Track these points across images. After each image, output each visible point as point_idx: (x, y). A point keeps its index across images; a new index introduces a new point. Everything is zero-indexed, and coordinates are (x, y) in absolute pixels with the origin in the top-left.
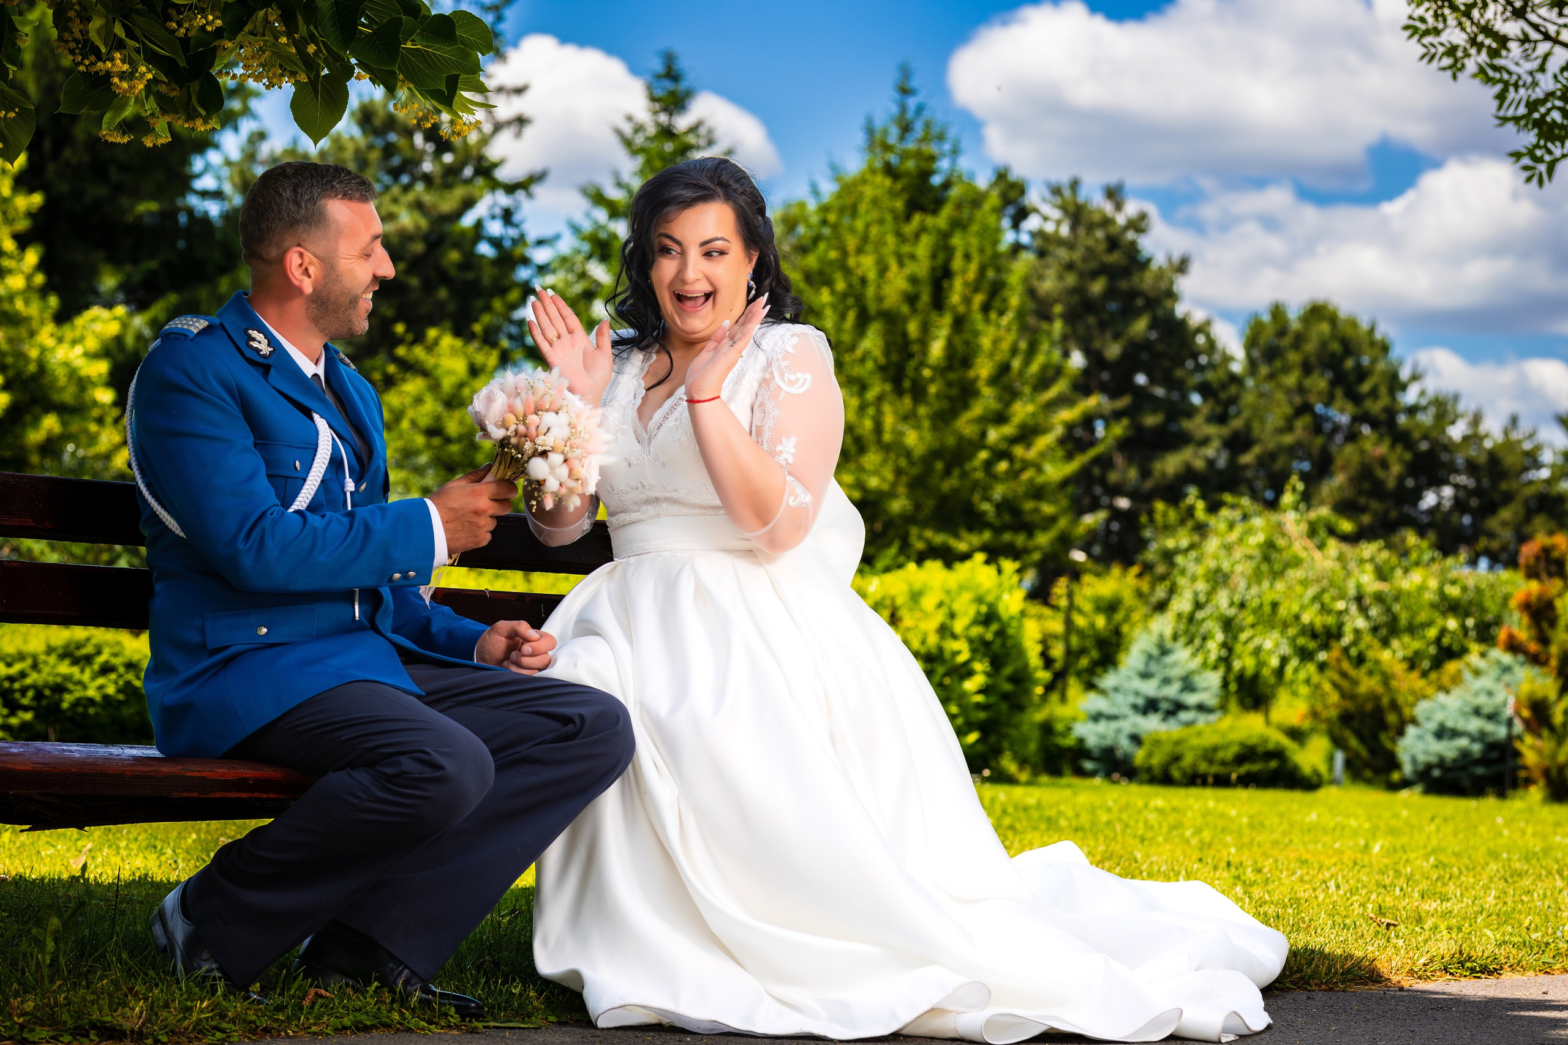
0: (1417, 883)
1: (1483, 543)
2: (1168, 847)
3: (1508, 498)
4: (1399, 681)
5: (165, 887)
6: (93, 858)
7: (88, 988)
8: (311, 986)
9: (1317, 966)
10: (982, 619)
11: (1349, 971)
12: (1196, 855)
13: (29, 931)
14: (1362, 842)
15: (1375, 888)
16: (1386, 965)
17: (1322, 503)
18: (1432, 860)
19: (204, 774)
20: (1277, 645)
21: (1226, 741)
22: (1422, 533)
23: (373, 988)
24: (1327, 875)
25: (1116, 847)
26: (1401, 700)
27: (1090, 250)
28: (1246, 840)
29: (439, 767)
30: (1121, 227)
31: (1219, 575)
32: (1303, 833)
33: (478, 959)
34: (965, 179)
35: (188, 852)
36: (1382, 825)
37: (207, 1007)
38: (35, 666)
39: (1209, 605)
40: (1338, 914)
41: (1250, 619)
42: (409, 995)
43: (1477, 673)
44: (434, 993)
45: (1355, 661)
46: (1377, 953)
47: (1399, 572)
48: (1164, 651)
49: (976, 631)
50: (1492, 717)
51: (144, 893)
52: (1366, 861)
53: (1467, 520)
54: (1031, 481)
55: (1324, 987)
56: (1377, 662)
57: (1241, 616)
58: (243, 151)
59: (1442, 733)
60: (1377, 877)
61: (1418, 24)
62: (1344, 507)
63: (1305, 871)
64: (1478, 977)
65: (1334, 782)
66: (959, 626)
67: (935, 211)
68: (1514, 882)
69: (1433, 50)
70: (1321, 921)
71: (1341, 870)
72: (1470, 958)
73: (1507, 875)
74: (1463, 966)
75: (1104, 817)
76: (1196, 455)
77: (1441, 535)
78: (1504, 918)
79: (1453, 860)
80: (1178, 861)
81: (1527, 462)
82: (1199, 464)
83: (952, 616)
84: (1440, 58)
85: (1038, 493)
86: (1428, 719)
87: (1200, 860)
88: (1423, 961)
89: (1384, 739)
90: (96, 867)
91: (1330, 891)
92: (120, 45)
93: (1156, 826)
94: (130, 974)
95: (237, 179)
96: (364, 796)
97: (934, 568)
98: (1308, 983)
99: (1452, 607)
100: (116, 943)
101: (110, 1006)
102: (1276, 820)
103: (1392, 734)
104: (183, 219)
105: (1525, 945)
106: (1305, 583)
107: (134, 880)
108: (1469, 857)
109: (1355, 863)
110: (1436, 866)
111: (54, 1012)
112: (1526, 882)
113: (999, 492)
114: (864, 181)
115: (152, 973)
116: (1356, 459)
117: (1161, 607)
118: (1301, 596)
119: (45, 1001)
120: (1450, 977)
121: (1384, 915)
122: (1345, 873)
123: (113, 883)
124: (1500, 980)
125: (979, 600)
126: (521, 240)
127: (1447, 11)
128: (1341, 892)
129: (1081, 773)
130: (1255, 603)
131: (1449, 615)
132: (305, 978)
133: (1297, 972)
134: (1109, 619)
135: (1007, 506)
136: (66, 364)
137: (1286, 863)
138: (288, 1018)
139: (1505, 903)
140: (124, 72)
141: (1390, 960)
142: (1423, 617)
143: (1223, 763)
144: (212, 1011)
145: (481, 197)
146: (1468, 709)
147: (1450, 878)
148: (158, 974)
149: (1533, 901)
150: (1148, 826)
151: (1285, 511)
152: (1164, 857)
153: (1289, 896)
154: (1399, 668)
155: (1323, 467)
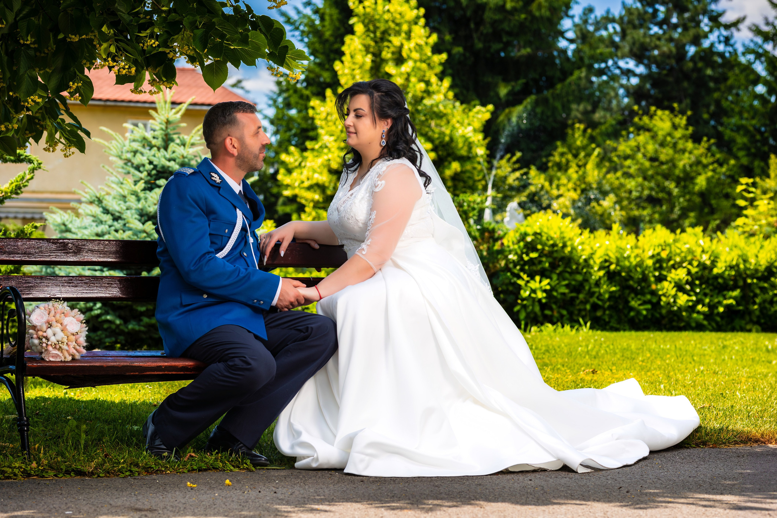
96: (220, 374)
136: (463, 136)
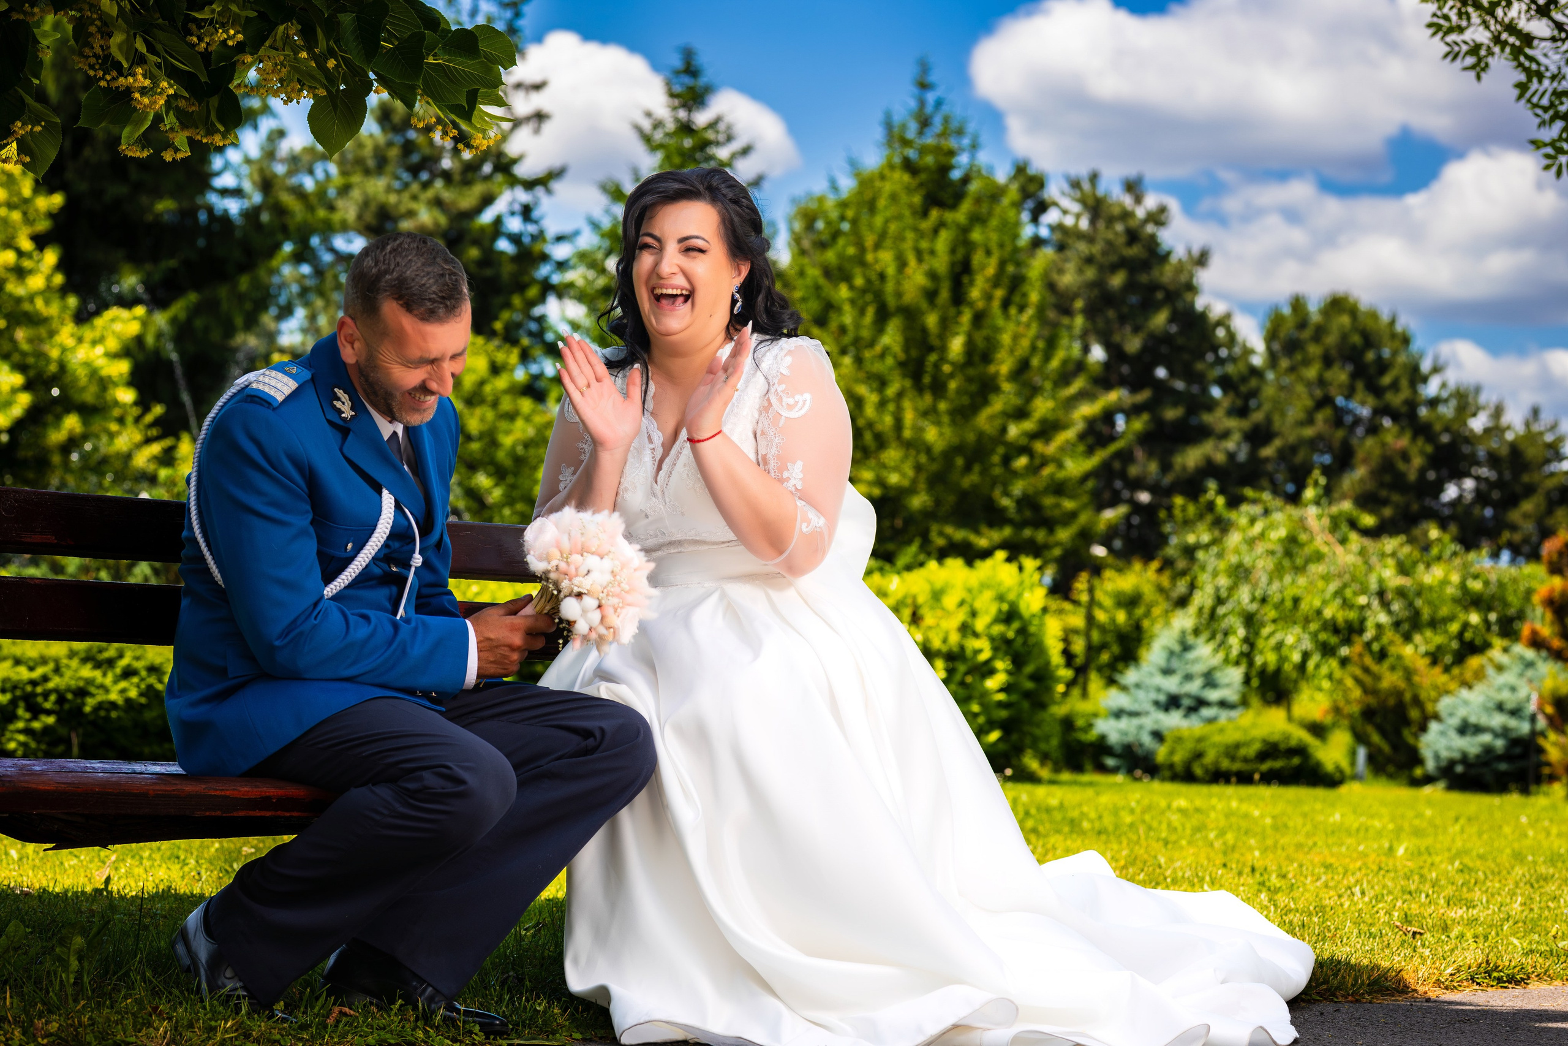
0: (1442, 888)
1: (1506, 536)
2: (1192, 850)
3: (1529, 490)
4: (1421, 676)
5: (190, 901)
6: (116, 869)
7: (112, 1008)
8: (334, 1004)
9: (1344, 978)
10: (1003, 617)
11: (1376, 982)
12: (1219, 860)
13: (53, 948)
14: (1387, 845)
15: (1400, 894)
16: (1413, 975)
17: (1344, 497)
18: (1457, 864)
19: (228, 793)
20: (1299, 640)
21: (1248, 738)
22: (1443, 526)
23: (397, 1006)
24: (1352, 880)
25: (1140, 851)
26: (1423, 695)
27: (1109, 243)
28: (1269, 842)
29: (461, 782)
30: (1140, 220)
31: (1241, 570)
32: (1327, 835)
33: (503, 973)
34: (984, 172)
35: (211, 863)
36: (1406, 825)
37: (232, 1027)
38: (57, 670)
39: (1231, 600)
40: (1364, 922)
41: (1272, 614)
42: (433, 1012)
43: (1500, 668)
44: (458, 1011)
45: (1377, 656)
46: (1403, 964)
47: (1421, 567)
48: (1186, 648)
49: (998, 629)
50: (1515, 712)
51: (167, 907)
52: (1391, 867)
53: (1488, 512)
54: (1052, 477)
55: (1350, 998)
56: (1399, 658)
57: (1263, 612)
58: (262, 149)
59: (1465, 729)
60: (1402, 883)
61: (1442, 22)
62: (1366, 501)
63: (1330, 876)
64: (1506, 987)
65: (1356, 777)
66: (980, 625)
67: (954, 206)
68: (1540, 887)
69: (1456, 49)
70: (1346, 930)
71: (1367, 875)
72: (1497, 967)
73: (1533, 881)
74: (1490, 976)
75: (1128, 819)
76: (1216, 448)
77: (1462, 528)
78: (1531, 926)
79: (1478, 863)
80: (1202, 866)
81: (1549, 454)
82: (1220, 458)
83: (974, 614)
84: (1464, 57)
85: (1059, 488)
86: (1451, 715)
87: (1225, 865)
88: (1449, 971)
89: (1407, 734)
90: (119, 878)
91: (1356, 899)
92: (141, 60)
93: (1180, 828)
94: (155, 993)
95: (256, 177)
96: (385, 812)
97: (955, 565)
98: (1334, 995)
99: (1476, 602)
100: (140, 962)
101: (134, 1026)
102: (1300, 821)
103: (1414, 729)
104: (203, 217)
105: (1552, 954)
106: (1327, 578)
107: (157, 893)
108: (1494, 860)
109: (1380, 869)
110: (1462, 871)
111: (78, 1033)
112: (1551, 888)
113: (1018, 488)
114: (882, 177)
115: (176, 992)
116: (1377, 452)
117: (1182, 602)
118: (1323, 591)
119: (70, 1022)
120: (1477, 987)
121: (1410, 923)
122: (1370, 877)
123: (136, 896)
124: (1527, 990)
125: (1001, 598)
126: (540, 236)
127: (1470, 10)
128: (1366, 899)
129: (1102, 769)
130: (1277, 598)
131: (1472, 609)
132: (328, 995)
133: (1323, 983)
134: (1130, 614)
135: (1028, 502)
136: (87, 364)
137: (1310, 868)
138: (312, 1037)
139: (1531, 910)
140: (145, 88)
141: (1416, 971)
142: (1444, 611)
143: (1246, 760)
144: (236, 1030)
145: (500, 193)
146: (1491, 705)
147: (1476, 883)
148: (182, 992)
149: (1559, 907)
150: (1172, 829)
151: (1306, 506)
152: (1189, 861)
153: (1314, 904)
154: (1422, 663)
155: (1344, 460)
